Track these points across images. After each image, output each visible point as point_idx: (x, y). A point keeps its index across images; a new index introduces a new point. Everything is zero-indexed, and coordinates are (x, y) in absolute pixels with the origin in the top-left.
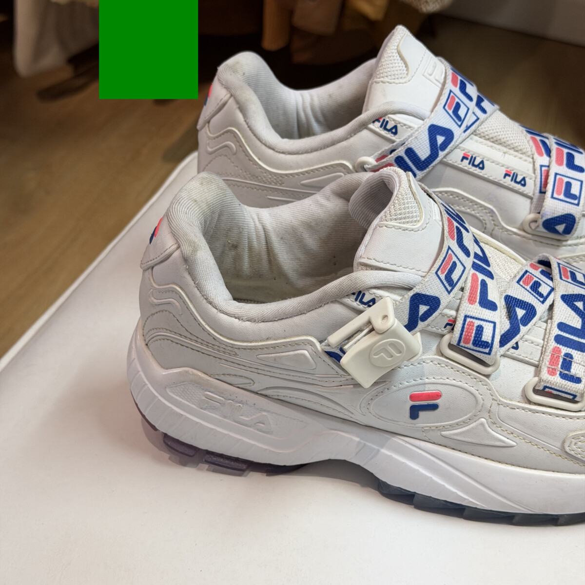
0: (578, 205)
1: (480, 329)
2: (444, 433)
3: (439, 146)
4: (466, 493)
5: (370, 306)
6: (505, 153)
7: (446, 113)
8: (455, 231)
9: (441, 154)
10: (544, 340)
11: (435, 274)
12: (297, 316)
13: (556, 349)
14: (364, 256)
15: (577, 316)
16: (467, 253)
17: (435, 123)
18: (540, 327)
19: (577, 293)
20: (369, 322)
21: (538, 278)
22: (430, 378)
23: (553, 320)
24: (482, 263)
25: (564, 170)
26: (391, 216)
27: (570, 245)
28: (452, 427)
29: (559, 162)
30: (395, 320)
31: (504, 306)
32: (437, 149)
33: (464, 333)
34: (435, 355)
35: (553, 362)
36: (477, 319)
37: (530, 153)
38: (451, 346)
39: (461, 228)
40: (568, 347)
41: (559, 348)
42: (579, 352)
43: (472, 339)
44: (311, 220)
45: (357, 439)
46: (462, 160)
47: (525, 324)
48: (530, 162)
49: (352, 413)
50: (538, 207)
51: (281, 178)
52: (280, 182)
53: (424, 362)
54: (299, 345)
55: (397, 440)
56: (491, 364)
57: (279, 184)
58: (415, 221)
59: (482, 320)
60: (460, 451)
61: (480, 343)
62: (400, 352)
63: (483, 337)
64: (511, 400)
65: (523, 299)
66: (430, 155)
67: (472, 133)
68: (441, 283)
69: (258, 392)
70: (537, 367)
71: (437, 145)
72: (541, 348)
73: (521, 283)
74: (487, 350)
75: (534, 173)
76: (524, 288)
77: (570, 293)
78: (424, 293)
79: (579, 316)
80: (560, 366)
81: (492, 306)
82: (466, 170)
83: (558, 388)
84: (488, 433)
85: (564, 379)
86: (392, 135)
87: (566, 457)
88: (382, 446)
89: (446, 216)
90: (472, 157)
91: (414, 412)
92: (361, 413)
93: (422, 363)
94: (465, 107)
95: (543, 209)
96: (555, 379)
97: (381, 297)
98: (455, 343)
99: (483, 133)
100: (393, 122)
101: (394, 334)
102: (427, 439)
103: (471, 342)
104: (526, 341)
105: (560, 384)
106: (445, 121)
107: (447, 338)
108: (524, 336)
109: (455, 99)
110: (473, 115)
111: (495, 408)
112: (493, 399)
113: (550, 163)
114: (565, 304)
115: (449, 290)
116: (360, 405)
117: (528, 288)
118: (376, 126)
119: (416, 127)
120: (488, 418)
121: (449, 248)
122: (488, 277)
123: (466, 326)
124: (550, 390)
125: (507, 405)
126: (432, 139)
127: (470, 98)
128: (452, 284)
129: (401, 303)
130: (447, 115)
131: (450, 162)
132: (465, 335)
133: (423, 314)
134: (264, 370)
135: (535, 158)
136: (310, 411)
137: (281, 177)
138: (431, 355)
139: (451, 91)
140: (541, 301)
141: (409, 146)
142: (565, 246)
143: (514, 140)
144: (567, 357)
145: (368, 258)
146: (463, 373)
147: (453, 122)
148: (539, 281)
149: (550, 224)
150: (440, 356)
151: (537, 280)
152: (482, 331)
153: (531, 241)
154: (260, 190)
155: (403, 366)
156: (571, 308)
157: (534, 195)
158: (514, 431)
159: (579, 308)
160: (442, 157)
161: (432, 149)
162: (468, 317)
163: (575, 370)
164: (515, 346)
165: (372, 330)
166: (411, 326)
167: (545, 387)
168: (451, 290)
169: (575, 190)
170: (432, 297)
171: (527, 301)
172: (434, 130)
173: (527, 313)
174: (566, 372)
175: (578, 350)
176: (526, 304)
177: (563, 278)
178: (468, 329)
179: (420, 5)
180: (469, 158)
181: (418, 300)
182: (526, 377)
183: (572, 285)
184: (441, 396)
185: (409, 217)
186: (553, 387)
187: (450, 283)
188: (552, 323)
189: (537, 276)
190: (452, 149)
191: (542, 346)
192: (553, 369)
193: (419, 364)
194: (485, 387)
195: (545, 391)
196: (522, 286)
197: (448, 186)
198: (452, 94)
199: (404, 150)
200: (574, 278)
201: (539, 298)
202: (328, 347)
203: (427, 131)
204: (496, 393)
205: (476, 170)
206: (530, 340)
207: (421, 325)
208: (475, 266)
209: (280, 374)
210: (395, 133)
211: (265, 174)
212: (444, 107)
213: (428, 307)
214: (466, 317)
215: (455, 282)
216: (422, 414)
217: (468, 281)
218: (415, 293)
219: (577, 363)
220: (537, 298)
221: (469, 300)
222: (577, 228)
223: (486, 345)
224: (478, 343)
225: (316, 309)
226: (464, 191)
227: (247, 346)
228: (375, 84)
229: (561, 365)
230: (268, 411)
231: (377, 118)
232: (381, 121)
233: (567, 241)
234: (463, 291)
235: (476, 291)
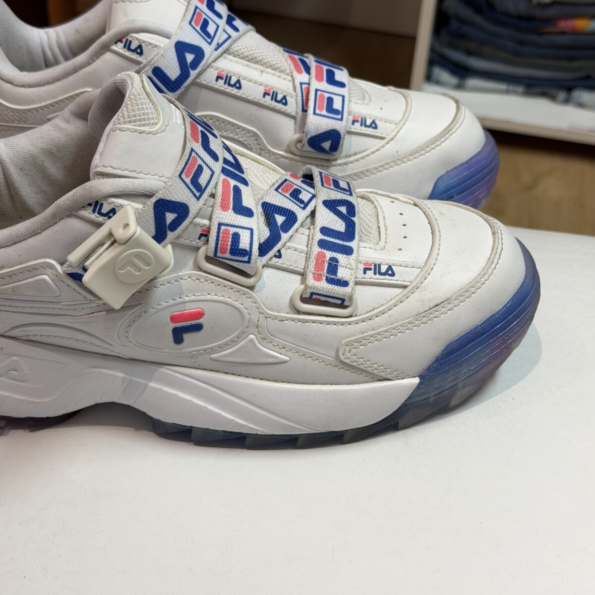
0: (341, 119)
1: (236, 237)
2: (213, 356)
3: (189, 64)
4: (245, 419)
5: (110, 217)
6: (262, 72)
7: (193, 30)
8: (200, 134)
9: (193, 73)
10: (307, 247)
11: (178, 178)
12: (31, 237)
13: (320, 255)
14: (100, 165)
15: (340, 220)
16: (215, 157)
17: (181, 40)
18: (303, 234)
19: (340, 199)
20: (110, 235)
21: (298, 186)
22: (190, 295)
23: (316, 226)
24: (234, 169)
25: (324, 85)
26: (124, 118)
28: (221, 348)
29: (319, 78)
30: (137, 228)
31: (261, 213)
32: (187, 67)
33: (220, 243)
34: (193, 270)
35: (318, 268)
36: (232, 226)
37: (288, 71)
38: (208, 259)
39: (207, 132)
40: (332, 251)
41: (323, 252)
42: (344, 256)
43: (229, 247)
45: (121, 375)
46: (217, 80)
47: (286, 231)
48: (290, 81)
49: (112, 345)
50: (302, 124)
51: (24, 115)
52: (24, 119)
53: (181, 279)
54: (37, 269)
55: (165, 370)
56: (252, 274)
57: (23, 121)
58: (153, 124)
59: (237, 227)
60: (233, 374)
61: (238, 251)
62: (149, 265)
63: (241, 245)
64: (278, 312)
65: (282, 206)
66: (181, 75)
67: (225, 52)
68: (187, 188)
69: (5, 335)
70: (303, 275)
71: (187, 64)
72: (305, 255)
73: (280, 190)
74: (246, 259)
75: (295, 91)
76: (283, 195)
77: (332, 199)
78: (168, 199)
79: (342, 219)
80: (325, 271)
81: (248, 213)
82: (222, 90)
83: (325, 294)
84: (259, 350)
85: (331, 283)
86: (138, 56)
87: (343, 367)
88: (150, 379)
89: (188, 120)
90: (227, 76)
91: (178, 335)
92: (121, 343)
93: (179, 280)
94: (214, 24)
95: (306, 126)
96: (322, 284)
97: (121, 206)
98: (211, 254)
99: (237, 51)
100: (137, 42)
101: (139, 243)
102: (196, 365)
103: (228, 251)
104: (289, 248)
105: (327, 288)
106: (193, 38)
107: (202, 250)
108: (285, 243)
109: (202, 15)
110: (224, 33)
111: (263, 322)
112: (260, 313)
113: (310, 80)
114: (327, 209)
115: (198, 196)
116: (118, 333)
117: (288, 195)
118: (119, 48)
119: (162, 45)
120: (256, 334)
121: (192, 150)
122: (241, 183)
123: (221, 235)
124: (318, 297)
125: (275, 318)
126: (180, 57)
127: (219, 16)
128: (201, 190)
129: (144, 210)
130: (195, 31)
131: (204, 83)
132: (221, 244)
133: (171, 223)
134: (5, 306)
135: (294, 76)
136: (66, 349)
137: (24, 113)
138: (188, 271)
139: (196, 8)
140: (301, 208)
141: (156, 65)
143: (270, 58)
144: (333, 261)
145: (103, 166)
146: (225, 287)
147: (202, 39)
148: (299, 188)
149: (316, 142)
150: (198, 271)
151: (297, 187)
152: (239, 238)
155: (159, 285)
156: (333, 212)
157: (297, 114)
158: (286, 344)
159: (342, 213)
160: (194, 76)
161: (181, 69)
162: (223, 224)
163: (342, 273)
164: (277, 254)
165: (115, 242)
166: (159, 237)
167: (312, 294)
168: (200, 196)
169: (337, 105)
170: (179, 203)
171: (287, 208)
172: (181, 48)
173: (287, 219)
174: (333, 277)
175: (343, 254)
176: (286, 210)
177: (325, 185)
178: (223, 237)
180: (224, 77)
181: (163, 207)
182: (292, 286)
183: (334, 191)
184: (203, 314)
186: (320, 292)
187: (198, 189)
188: (314, 228)
189: (297, 184)
190: (205, 68)
191: (306, 252)
192: (318, 275)
193: (176, 281)
194: (250, 299)
195: (312, 298)
196: (280, 193)
197: (206, 110)
198: (198, 10)
199: (151, 70)
200: (336, 185)
201: (299, 204)
202: (70, 268)
203: (174, 48)
204: (262, 306)
205: (233, 90)
206: (293, 247)
207: (171, 235)
208: (224, 171)
209: (23, 307)
210: (141, 54)
212: (190, 23)
213: (176, 215)
214: (220, 225)
215: (203, 187)
216: (187, 337)
217: (219, 187)
218: (158, 198)
219: (343, 267)
220: (297, 204)
221: (221, 207)
222: (343, 144)
224: (236, 251)
225: (50, 226)
226: (224, 114)
228: (114, 4)
229: (327, 270)
230: (19, 356)
231: (119, 38)
232: (124, 41)
233: (336, 160)
234: (214, 198)
235: (229, 198)
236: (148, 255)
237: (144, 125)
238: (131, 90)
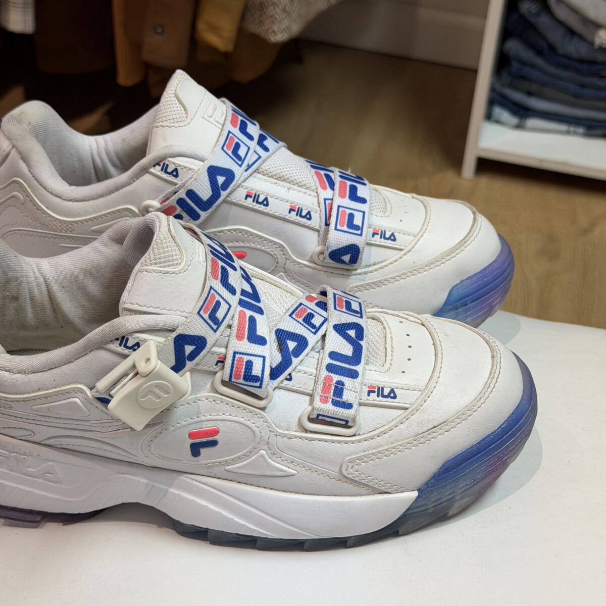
0: (361, 235)
1: (249, 364)
2: (227, 468)
3: (220, 186)
4: (256, 525)
5: (135, 350)
6: (289, 189)
7: (225, 154)
8: (220, 270)
9: (224, 194)
10: (316, 369)
11: (197, 315)
12: (65, 364)
13: (327, 378)
14: (127, 302)
15: (348, 343)
16: (232, 291)
17: (214, 164)
18: (313, 358)
19: (350, 322)
20: (134, 366)
21: (312, 310)
22: (207, 415)
23: (325, 350)
24: (251, 299)
25: (347, 202)
26: (151, 261)
27: (360, 274)
28: (234, 461)
29: (342, 195)
30: (157, 362)
31: (274, 340)
32: (218, 189)
33: (234, 369)
34: (210, 392)
35: (325, 391)
36: (245, 354)
37: (314, 187)
38: (224, 383)
39: (227, 267)
40: (339, 375)
41: (330, 376)
42: (350, 379)
43: (243, 374)
44: (91, 267)
45: (145, 481)
46: (246, 199)
47: (297, 356)
48: (315, 196)
49: (136, 456)
50: (324, 239)
51: (70, 226)
52: (70, 230)
53: (199, 400)
54: (70, 393)
55: (184, 478)
56: (264, 397)
57: (70, 231)
58: (176, 264)
59: (251, 355)
60: (246, 484)
61: (250, 377)
62: (168, 393)
63: (253, 371)
64: (287, 430)
65: (294, 332)
66: (212, 196)
67: (255, 171)
68: (205, 323)
69: (42, 443)
70: (311, 396)
71: (218, 186)
72: (314, 378)
73: (294, 316)
74: (258, 384)
75: (319, 207)
76: (296, 320)
77: (343, 322)
78: (188, 334)
79: (351, 344)
80: (332, 394)
81: (262, 341)
82: (251, 207)
83: (331, 416)
84: (269, 464)
85: (336, 406)
86: (174, 178)
87: (346, 480)
88: (171, 486)
89: (210, 256)
90: (256, 194)
91: (195, 450)
92: (143, 455)
93: (197, 401)
94: (245, 146)
95: (328, 241)
96: (327, 407)
97: (145, 341)
98: (227, 379)
99: (266, 170)
100: (173, 165)
101: (159, 376)
102: (212, 475)
103: (242, 377)
104: (299, 372)
105: (332, 410)
106: (225, 162)
107: (219, 375)
108: (296, 367)
109: (234, 140)
110: (255, 153)
111: (273, 439)
112: (270, 431)
113: (333, 196)
114: (337, 333)
115: (215, 329)
116: (141, 447)
117: (301, 320)
118: (157, 170)
119: (196, 168)
120: (267, 450)
121: (211, 288)
122: (257, 312)
123: (235, 362)
124: (324, 418)
125: (285, 436)
126: (212, 180)
127: (251, 138)
128: (218, 323)
129: (165, 345)
130: (226, 155)
131: (234, 201)
132: (235, 371)
133: (190, 354)
134: (41, 421)
135: (319, 192)
136: (96, 457)
137: (71, 224)
138: (205, 393)
139: (229, 132)
140: (313, 333)
141: (189, 188)
142: (355, 275)
143: (297, 176)
144: (339, 384)
145: (131, 303)
146: (239, 408)
147: (233, 162)
148: (313, 312)
149: (336, 255)
150: (215, 393)
151: (311, 311)
152: (252, 365)
153: (322, 272)
154: (52, 239)
155: (179, 406)
156: (343, 337)
157: (320, 228)
158: (294, 460)
159: (351, 337)
160: (225, 196)
161: (213, 190)
162: (237, 353)
163: (347, 396)
164: (288, 377)
165: (137, 374)
166: (178, 367)
167: (318, 415)
168: (217, 329)
169: (357, 221)
170: (197, 336)
171: (299, 333)
172: (213, 172)
173: (298, 344)
174: (338, 399)
175: (349, 377)
176: (298, 336)
177: (338, 308)
178: (237, 364)
179: (268, 35)
180: (253, 196)
181: (183, 341)
182: (301, 406)
183: (345, 314)
184: (218, 432)
185: (169, 261)
186: (326, 414)
187: (215, 321)
188: (323, 353)
189: (311, 308)
190: (235, 188)
191: (315, 375)
192: (325, 397)
193: (194, 402)
194: (261, 419)
195: (318, 419)
196: (294, 319)
197: (236, 225)
198: (231, 135)
199: (185, 192)
200: (349, 307)
201: (311, 329)
202: (98, 393)
203: (206, 172)
204: (273, 425)
205: (261, 207)
206: (303, 371)
207: (189, 364)
208: (241, 303)
210: (176, 176)
211: (54, 223)
212: (222, 148)
213: (194, 347)
214: (235, 353)
215: (220, 321)
216: (203, 451)
217: (235, 319)
218: (177, 334)
219: (348, 390)
220: (309, 329)
221: (237, 337)
222: (362, 257)
223: (256, 379)
224: (249, 377)
225: (82, 356)
226: (252, 228)
227: (20, 398)
228: (155, 128)
229: (333, 393)
230: (54, 461)
231: (157, 162)
232: (162, 164)
233: (356, 270)
234: (230, 329)
235: (244, 328)
236: (167, 385)
237: (168, 266)
238: (158, 234)
